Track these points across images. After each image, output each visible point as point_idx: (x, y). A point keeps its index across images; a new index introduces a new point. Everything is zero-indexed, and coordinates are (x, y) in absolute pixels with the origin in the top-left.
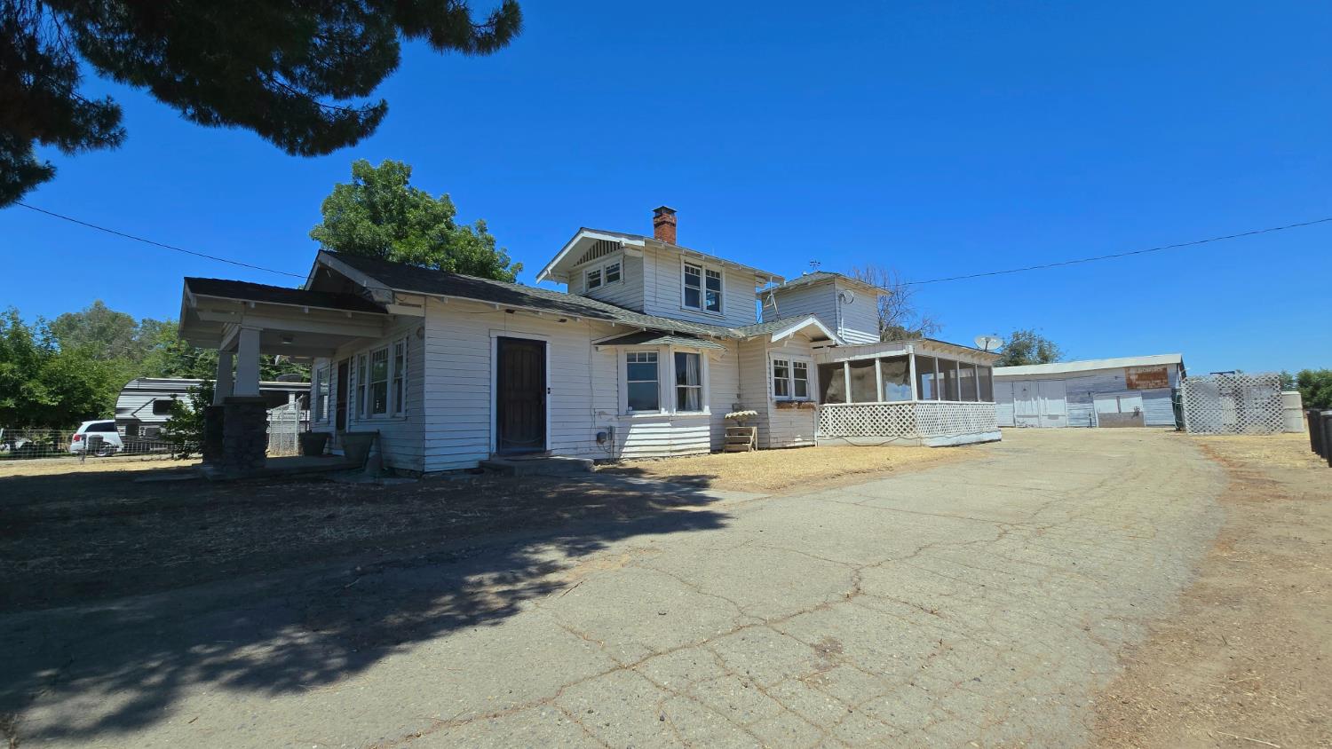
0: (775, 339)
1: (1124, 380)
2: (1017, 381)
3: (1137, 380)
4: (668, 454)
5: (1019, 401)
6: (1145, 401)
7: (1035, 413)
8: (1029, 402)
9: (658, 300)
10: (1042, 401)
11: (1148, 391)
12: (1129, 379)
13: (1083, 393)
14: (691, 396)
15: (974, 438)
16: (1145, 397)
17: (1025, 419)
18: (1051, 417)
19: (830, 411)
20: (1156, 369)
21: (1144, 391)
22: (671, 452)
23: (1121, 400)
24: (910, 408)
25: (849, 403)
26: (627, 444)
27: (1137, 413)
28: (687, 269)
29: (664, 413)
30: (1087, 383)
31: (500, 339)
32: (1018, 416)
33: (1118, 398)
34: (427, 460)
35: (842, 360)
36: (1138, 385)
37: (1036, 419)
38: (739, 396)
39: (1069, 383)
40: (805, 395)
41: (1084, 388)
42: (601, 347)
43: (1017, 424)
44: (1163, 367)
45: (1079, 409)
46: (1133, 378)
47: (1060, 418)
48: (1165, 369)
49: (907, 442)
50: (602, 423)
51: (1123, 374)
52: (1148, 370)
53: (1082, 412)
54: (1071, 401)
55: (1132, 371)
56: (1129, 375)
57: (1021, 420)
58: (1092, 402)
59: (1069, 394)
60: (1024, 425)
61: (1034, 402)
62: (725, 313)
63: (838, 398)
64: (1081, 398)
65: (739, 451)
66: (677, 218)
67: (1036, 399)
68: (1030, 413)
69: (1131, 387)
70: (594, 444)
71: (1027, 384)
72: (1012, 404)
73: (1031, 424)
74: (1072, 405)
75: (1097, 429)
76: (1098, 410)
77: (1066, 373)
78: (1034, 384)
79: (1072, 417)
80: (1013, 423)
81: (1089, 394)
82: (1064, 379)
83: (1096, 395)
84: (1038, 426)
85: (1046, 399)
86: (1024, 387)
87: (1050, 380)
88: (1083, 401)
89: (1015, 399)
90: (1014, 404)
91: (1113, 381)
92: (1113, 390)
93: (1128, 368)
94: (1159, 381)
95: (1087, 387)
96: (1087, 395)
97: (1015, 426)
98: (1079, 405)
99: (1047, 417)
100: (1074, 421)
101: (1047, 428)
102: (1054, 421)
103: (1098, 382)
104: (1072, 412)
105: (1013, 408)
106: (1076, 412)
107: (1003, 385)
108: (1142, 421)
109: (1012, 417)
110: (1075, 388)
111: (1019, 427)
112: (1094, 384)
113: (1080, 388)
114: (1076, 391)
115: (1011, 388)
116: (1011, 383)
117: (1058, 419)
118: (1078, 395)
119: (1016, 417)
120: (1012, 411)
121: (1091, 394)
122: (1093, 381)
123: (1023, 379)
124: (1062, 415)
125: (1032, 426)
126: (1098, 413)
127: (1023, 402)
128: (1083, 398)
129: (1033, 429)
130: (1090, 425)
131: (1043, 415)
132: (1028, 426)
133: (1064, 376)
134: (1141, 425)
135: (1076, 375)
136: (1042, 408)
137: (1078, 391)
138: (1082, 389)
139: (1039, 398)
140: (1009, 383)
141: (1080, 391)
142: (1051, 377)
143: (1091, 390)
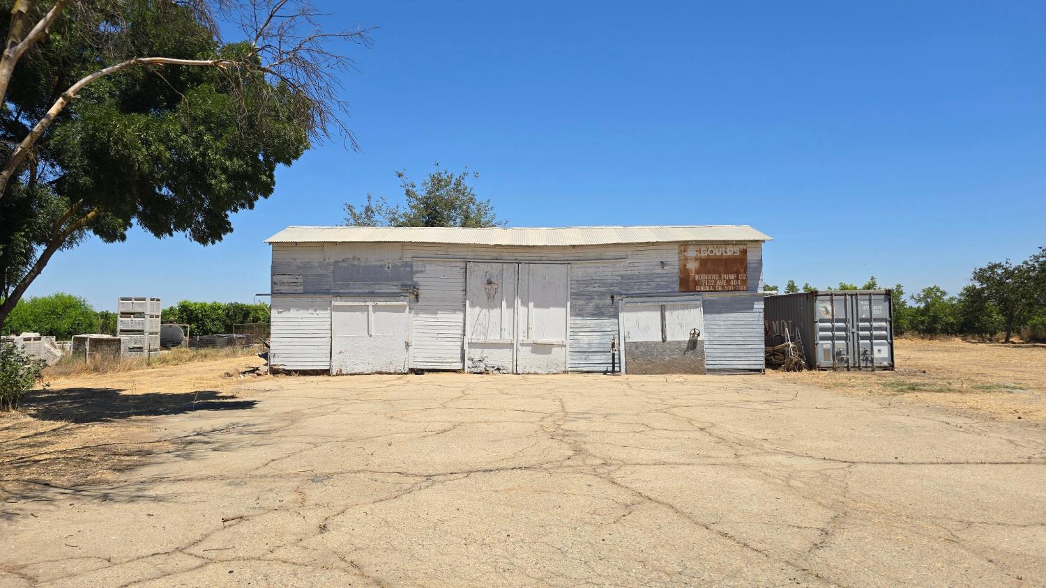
1: (676, 270)
2: (477, 261)
3: (697, 272)
5: (478, 309)
6: (709, 316)
7: (507, 338)
8: (495, 312)
10: (522, 310)
11: (715, 296)
12: (684, 270)
13: (602, 294)
16: (709, 308)
17: (487, 352)
18: (541, 348)
20: (730, 252)
21: (708, 296)
23: (668, 314)
27: (693, 344)
30: (609, 272)
32: (472, 345)
33: (663, 310)
36: (697, 283)
37: (507, 353)
39: (580, 271)
41: (602, 283)
43: (468, 363)
44: (741, 247)
45: (593, 333)
46: (693, 266)
47: (555, 350)
48: (744, 252)
51: (673, 257)
52: (717, 252)
53: (595, 338)
54: (577, 312)
55: (691, 253)
56: (686, 259)
57: (475, 354)
58: (617, 316)
59: (576, 296)
60: (482, 367)
61: (507, 313)
64: (597, 307)
67: (511, 305)
68: (494, 337)
69: (687, 285)
71: (495, 268)
72: (462, 316)
73: (496, 364)
74: (579, 321)
75: (623, 377)
76: (626, 334)
77: (574, 246)
78: (509, 269)
79: (577, 350)
80: (460, 361)
81: (612, 297)
82: (566, 262)
83: (625, 300)
84: (510, 371)
85: (531, 304)
86: (488, 276)
87: (541, 261)
88: (598, 313)
89: (468, 302)
90: (465, 316)
91: (657, 271)
92: (655, 291)
93: (685, 244)
94: (733, 277)
95: (610, 281)
96: (609, 301)
97: (464, 369)
98: (592, 322)
99: (530, 348)
100: (581, 359)
101: (528, 373)
102: (541, 358)
103: (629, 273)
104: (578, 337)
105: (462, 324)
106: (585, 338)
107: (446, 267)
108: (702, 360)
109: (459, 348)
110: (588, 283)
111: (471, 373)
112: (622, 277)
113: (595, 283)
114: (590, 289)
115: (461, 276)
116: (463, 265)
117: (551, 353)
118: (591, 298)
119: (466, 347)
120: (460, 332)
121: (617, 298)
122: (621, 269)
123: (487, 257)
124: (559, 346)
125: (499, 369)
126: (627, 341)
127: (485, 311)
128: (601, 306)
129: (500, 376)
130: (610, 369)
131: (522, 345)
132: (491, 370)
133: (569, 255)
134: (697, 369)
135: (591, 253)
136: (522, 327)
137: (593, 289)
138: (600, 287)
139: (518, 302)
140: (458, 264)
141: (596, 289)
142: (544, 254)
143: (616, 289)
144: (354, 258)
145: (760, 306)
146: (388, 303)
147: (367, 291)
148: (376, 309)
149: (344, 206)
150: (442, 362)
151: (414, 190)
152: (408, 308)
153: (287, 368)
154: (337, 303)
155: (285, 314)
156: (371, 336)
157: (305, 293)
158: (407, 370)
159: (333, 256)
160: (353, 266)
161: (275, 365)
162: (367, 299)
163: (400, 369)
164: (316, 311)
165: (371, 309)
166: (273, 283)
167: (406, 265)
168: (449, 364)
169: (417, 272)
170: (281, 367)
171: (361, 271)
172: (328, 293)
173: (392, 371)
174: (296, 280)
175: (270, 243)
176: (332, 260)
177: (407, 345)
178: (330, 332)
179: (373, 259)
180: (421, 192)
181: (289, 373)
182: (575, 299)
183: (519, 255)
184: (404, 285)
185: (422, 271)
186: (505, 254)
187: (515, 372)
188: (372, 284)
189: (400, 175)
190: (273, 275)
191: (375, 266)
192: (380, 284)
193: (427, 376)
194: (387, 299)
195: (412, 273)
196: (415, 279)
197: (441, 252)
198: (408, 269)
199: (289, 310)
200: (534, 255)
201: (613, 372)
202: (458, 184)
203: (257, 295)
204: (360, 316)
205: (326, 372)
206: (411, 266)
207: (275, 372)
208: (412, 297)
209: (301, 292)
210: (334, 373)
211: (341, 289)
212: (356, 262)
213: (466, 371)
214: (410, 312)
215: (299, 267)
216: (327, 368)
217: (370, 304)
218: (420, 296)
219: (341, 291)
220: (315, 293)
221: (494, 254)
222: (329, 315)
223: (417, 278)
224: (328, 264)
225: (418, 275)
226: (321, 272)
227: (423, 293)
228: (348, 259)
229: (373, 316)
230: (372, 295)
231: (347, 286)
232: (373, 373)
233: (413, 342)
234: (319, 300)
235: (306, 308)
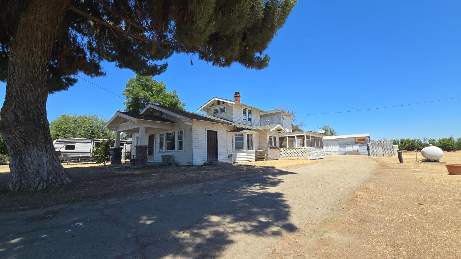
0: (271, 130)
2: (325, 141)
4: (246, 161)
5: (326, 147)
7: (330, 150)
8: (328, 147)
9: (237, 118)
11: (361, 144)
12: (355, 141)
13: (343, 145)
14: (250, 146)
15: (319, 157)
16: (360, 146)
18: (334, 152)
19: (283, 150)
20: (362, 138)
21: (359, 144)
22: (247, 161)
24: (305, 149)
25: (288, 148)
26: (237, 158)
27: (358, 151)
28: (243, 109)
29: (245, 151)
30: (344, 142)
31: (208, 130)
32: (325, 151)
33: (353, 146)
34: (193, 162)
35: (286, 136)
36: (357, 143)
38: (259, 146)
39: (340, 142)
40: (276, 145)
42: (229, 133)
45: (342, 149)
46: (357, 140)
48: (365, 138)
49: (304, 158)
50: (229, 153)
52: (360, 138)
54: (340, 147)
55: (356, 138)
57: (326, 153)
58: (346, 147)
59: (339, 145)
62: (252, 122)
63: (285, 146)
65: (262, 161)
66: (241, 95)
67: (330, 146)
69: (356, 143)
70: (228, 159)
71: (328, 142)
74: (340, 148)
75: (347, 155)
76: (347, 150)
82: (338, 141)
83: (347, 145)
84: (331, 155)
85: (333, 146)
87: (334, 141)
88: (343, 147)
91: (351, 141)
92: (351, 144)
93: (355, 138)
94: (363, 141)
98: (342, 148)
100: (341, 153)
101: (333, 155)
106: (341, 150)
114: (341, 144)
117: (336, 152)
122: (346, 141)
124: (338, 151)
125: (329, 154)
130: (345, 154)
131: (332, 151)
134: (359, 154)
135: (341, 139)
136: (332, 149)
143: (345, 144)
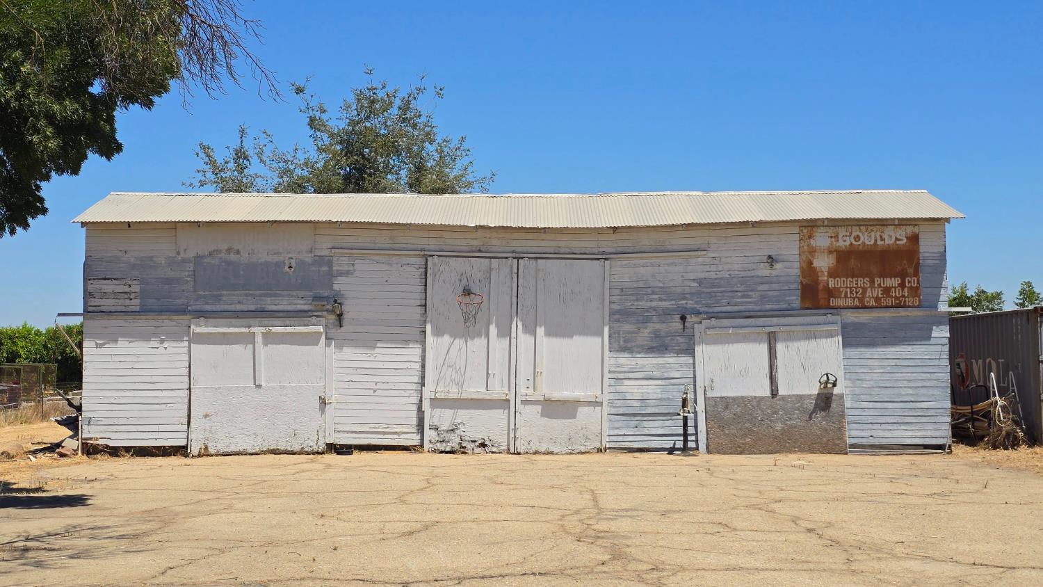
1: (795, 271)
2: (445, 255)
3: (833, 274)
5: (447, 339)
6: (854, 352)
7: (498, 390)
8: (478, 344)
10: (525, 340)
11: (863, 317)
12: (809, 270)
13: (665, 314)
16: (853, 337)
17: (463, 415)
18: (557, 408)
20: (891, 238)
21: (851, 317)
23: (780, 347)
27: (825, 400)
30: (677, 273)
32: (437, 403)
33: (772, 341)
36: (831, 293)
37: (499, 415)
39: (625, 272)
41: (667, 293)
43: (429, 434)
44: (910, 230)
45: (650, 380)
46: (823, 263)
47: (583, 411)
48: (914, 239)
51: (789, 248)
52: (867, 239)
53: (652, 390)
54: (622, 345)
55: (822, 240)
56: (813, 251)
57: (439, 418)
58: (690, 352)
59: (619, 315)
60: (454, 443)
61: (498, 346)
64: (656, 335)
67: (505, 332)
68: (474, 389)
69: (813, 298)
71: (477, 267)
72: (419, 351)
73: (479, 436)
74: (625, 360)
75: (702, 458)
76: (707, 383)
77: (615, 229)
78: (501, 271)
79: (621, 411)
80: (414, 430)
81: (683, 318)
82: (603, 257)
83: (705, 323)
84: (504, 447)
85: (540, 331)
86: (464, 282)
87: (558, 255)
88: (659, 347)
89: (429, 328)
90: (424, 350)
91: (760, 273)
92: (758, 308)
93: (810, 226)
94: (895, 282)
95: (679, 290)
96: (676, 325)
97: (422, 446)
98: (650, 362)
99: (539, 408)
100: (628, 427)
101: (536, 453)
102: (559, 426)
103: (713, 275)
104: (623, 389)
105: (418, 366)
106: (635, 389)
107: (390, 264)
108: (841, 429)
109: (415, 408)
110: (640, 292)
111: (434, 451)
112: (700, 282)
113: (653, 293)
114: (644, 304)
115: (418, 281)
116: (421, 261)
117: (575, 417)
118: (647, 320)
119: (426, 406)
120: (416, 379)
121: (691, 319)
122: (698, 268)
123: (463, 248)
124: (590, 403)
125: (483, 445)
126: (709, 395)
127: (459, 342)
128: (663, 334)
129: (485, 457)
130: (680, 445)
131: (525, 402)
132: (469, 446)
133: (607, 244)
134: (834, 445)
135: (646, 241)
136: (525, 370)
137: (649, 304)
138: (660, 300)
139: (517, 326)
140: (412, 260)
141: (654, 304)
142: (565, 243)
143: (690, 304)
144: (229, 250)
145: (942, 333)
146: (289, 329)
147: (252, 308)
148: (269, 339)
149: (198, 149)
150: (384, 433)
151: (324, 117)
152: (323, 338)
153: (112, 444)
154: (199, 328)
155: (109, 349)
156: (259, 386)
157: (143, 311)
158: (322, 447)
159: (193, 247)
160: (229, 263)
161: (91, 439)
162: (252, 321)
163: (311, 444)
164: (162, 342)
165: (259, 339)
166: (87, 295)
167: (320, 261)
168: (395, 436)
169: (341, 274)
170: (101, 442)
171: (242, 273)
172: (184, 312)
173: (297, 448)
174: (127, 289)
175: (83, 224)
176: (191, 254)
177: (323, 402)
178: (187, 379)
179: (261, 251)
180: (338, 122)
181: (114, 452)
182: (618, 321)
183: (518, 244)
184: (316, 298)
185: (348, 273)
186: (494, 242)
187: (512, 451)
188: (261, 295)
189: (299, 90)
190: (86, 280)
191: (267, 264)
192: (276, 295)
193: (357, 456)
194: (288, 322)
195: (331, 275)
196: (336, 287)
197: (382, 239)
198: (325, 268)
199: (116, 341)
200: (546, 244)
201: (685, 450)
202: (405, 107)
203: (60, 315)
204: (239, 351)
205: (181, 451)
206: (330, 264)
207: (90, 450)
208: (332, 318)
209: (137, 309)
210: (195, 452)
211: (207, 303)
212: (233, 257)
213: (426, 448)
214: (327, 345)
215: (134, 266)
216: (183, 443)
217: (259, 331)
218: (346, 316)
219: (207, 308)
220: (161, 312)
221: (475, 243)
222: (186, 350)
223: (340, 284)
224: (184, 261)
225: (341, 279)
226: (171, 274)
227: (351, 310)
228: (219, 251)
229: (263, 351)
230: (261, 314)
231: (218, 299)
232: (263, 453)
233: (333, 397)
234: (167, 322)
235: (146, 338)
